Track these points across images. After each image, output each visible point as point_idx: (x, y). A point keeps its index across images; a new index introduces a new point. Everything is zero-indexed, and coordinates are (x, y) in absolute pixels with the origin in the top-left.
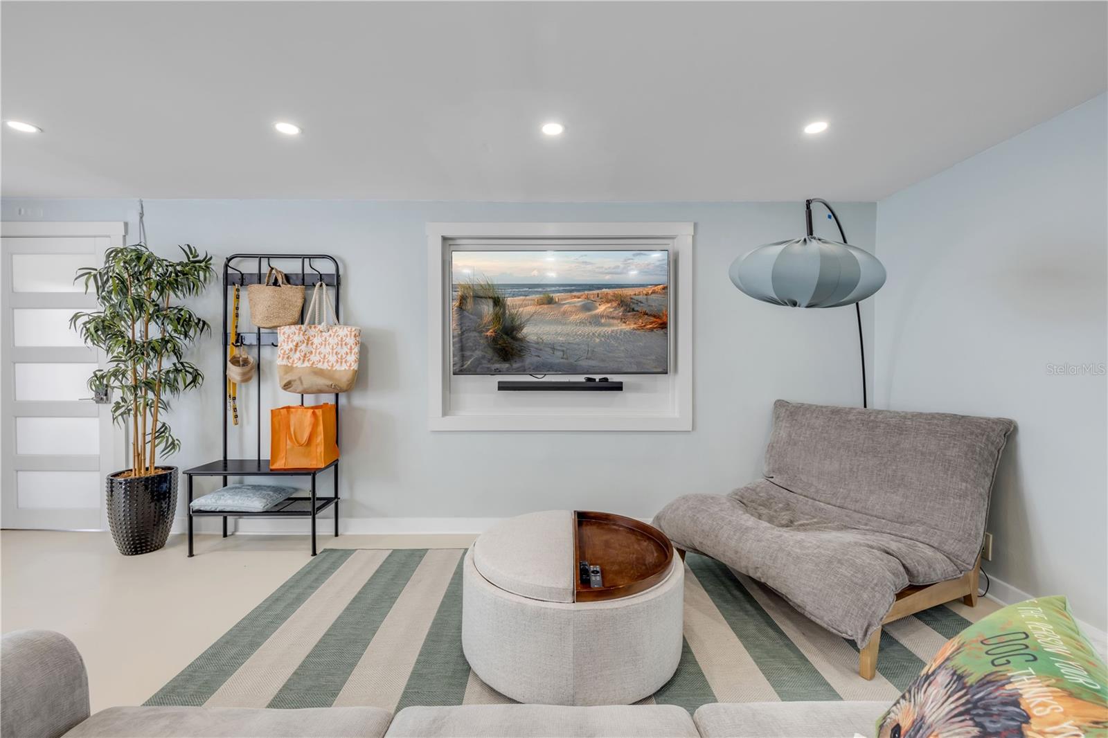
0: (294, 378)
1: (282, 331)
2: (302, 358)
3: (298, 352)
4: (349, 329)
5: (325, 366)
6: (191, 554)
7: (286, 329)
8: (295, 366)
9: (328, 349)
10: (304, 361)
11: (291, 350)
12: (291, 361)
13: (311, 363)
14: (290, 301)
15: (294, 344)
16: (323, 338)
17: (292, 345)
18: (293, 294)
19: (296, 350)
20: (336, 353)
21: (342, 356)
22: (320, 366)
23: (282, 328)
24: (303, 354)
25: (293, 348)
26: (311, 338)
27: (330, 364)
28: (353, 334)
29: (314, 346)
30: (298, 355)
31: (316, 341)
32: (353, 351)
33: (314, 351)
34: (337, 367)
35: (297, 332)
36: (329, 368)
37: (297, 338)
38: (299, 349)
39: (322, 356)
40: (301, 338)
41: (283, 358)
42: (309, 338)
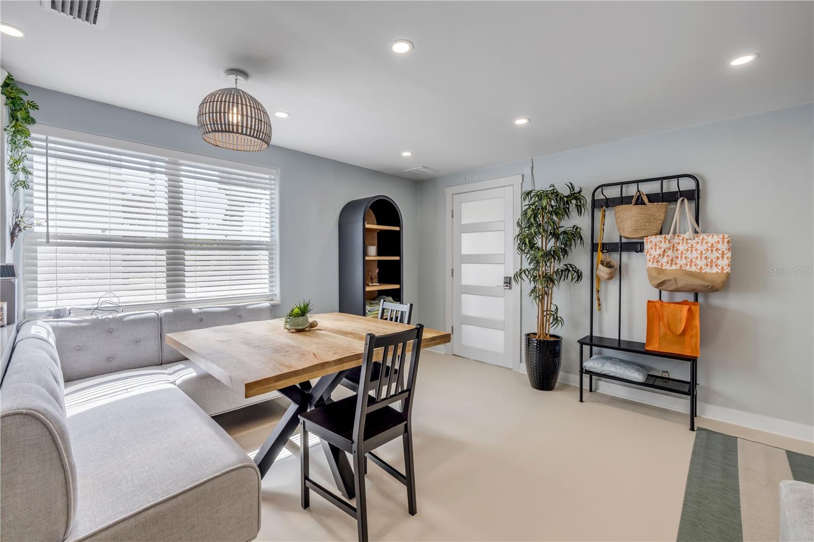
0: (668, 278)
1: (649, 240)
2: (670, 262)
3: (665, 257)
4: (721, 236)
5: (693, 269)
6: (581, 401)
7: (653, 238)
8: (664, 268)
9: (695, 254)
10: (671, 264)
11: (660, 255)
12: (660, 264)
13: (679, 266)
14: (654, 216)
15: (662, 250)
16: (690, 245)
17: (659, 252)
18: (657, 209)
19: (664, 255)
20: (706, 258)
21: (712, 260)
22: (688, 268)
23: (649, 237)
24: (670, 259)
25: (662, 254)
26: (676, 245)
27: (699, 267)
28: (726, 240)
29: (679, 252)
30: (665, 259)
31: (681, 248)
32: (726, 256)
33: (679, 256)
34: (708, 270)
35: (663, 240)
36: (698, 271)
37: (664, 246)
38: (666, 254)
39: (689, 260)
40: (668, 245)
41: (653, 262)
42: (674, 245)
